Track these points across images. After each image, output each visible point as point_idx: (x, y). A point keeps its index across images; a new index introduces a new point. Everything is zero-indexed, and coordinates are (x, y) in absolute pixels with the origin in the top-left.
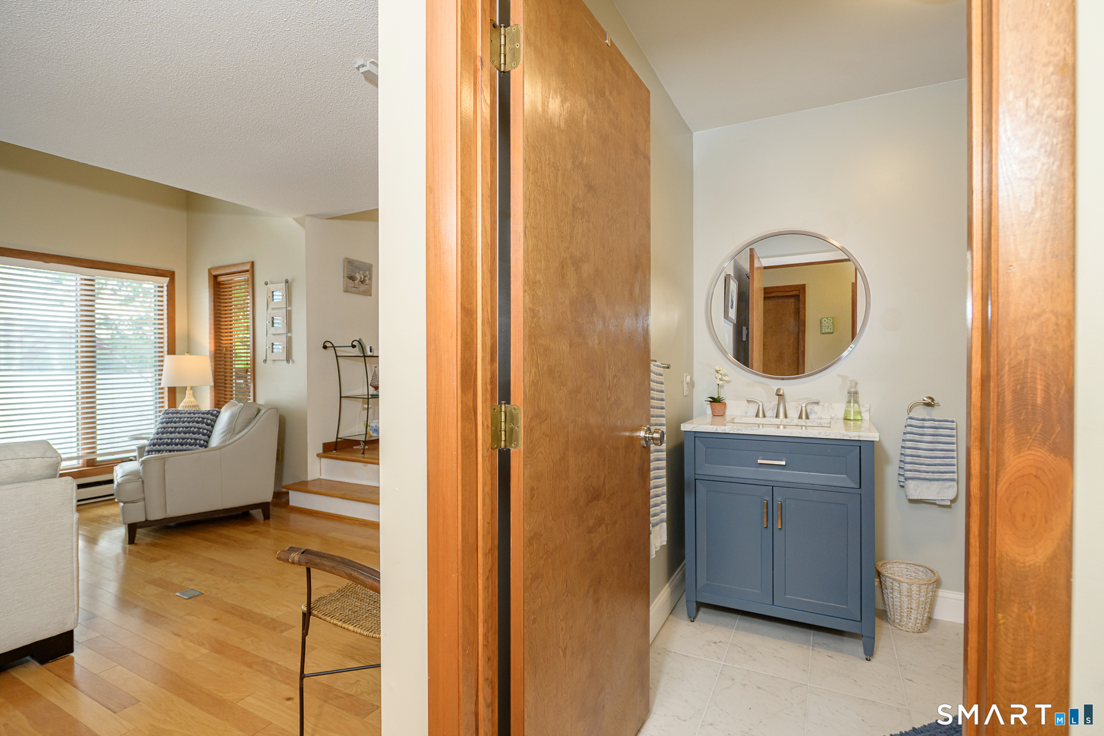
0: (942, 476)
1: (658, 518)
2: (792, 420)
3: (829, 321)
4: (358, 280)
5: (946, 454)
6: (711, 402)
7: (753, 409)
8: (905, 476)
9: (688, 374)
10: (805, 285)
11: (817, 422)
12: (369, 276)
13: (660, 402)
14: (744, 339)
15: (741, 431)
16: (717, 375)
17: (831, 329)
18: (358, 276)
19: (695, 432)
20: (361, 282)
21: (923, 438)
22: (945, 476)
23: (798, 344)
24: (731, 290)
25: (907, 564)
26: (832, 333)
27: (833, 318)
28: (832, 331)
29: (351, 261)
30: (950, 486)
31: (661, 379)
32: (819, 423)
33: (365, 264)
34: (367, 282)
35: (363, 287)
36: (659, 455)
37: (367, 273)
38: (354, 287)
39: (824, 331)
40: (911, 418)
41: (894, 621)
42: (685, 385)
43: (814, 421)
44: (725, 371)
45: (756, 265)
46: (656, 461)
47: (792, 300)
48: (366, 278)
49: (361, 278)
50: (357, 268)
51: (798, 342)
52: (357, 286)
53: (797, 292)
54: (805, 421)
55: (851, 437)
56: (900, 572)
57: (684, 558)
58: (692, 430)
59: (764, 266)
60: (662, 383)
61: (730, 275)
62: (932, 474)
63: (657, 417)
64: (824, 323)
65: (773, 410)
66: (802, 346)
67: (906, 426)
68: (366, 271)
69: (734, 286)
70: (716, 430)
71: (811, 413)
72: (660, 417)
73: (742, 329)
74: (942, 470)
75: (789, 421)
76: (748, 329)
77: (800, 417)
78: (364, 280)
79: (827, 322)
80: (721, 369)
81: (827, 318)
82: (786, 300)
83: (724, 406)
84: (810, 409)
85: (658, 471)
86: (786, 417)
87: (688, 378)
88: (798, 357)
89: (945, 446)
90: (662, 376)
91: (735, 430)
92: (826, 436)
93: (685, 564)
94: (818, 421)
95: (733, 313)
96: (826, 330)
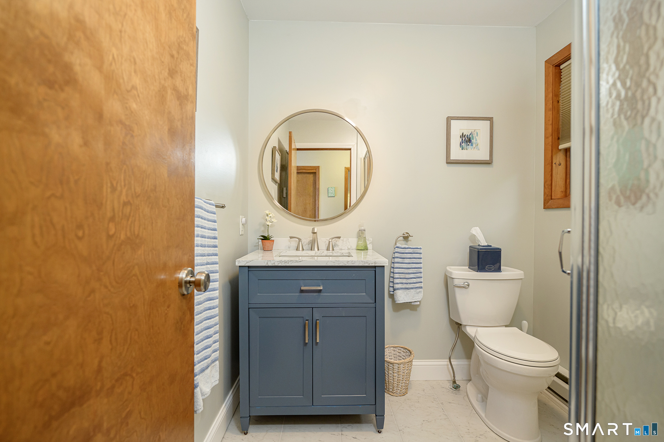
0: (415, 285)
1: (209, 361)
2: (323, 252)
3: (332, 189)
5: (417, 270)
6: (262, 239)
7: (294, 243)
8: (394, 287)
9: (244, 217)
10: (319, 166)
11: (340, 253)
13: (213, 240)
14: (285, 196)
15: (288, 263)
16: (267, 217)
17: (333, 194)
19: (249, 267)
21: (404, 260)
22: (417, 285)
23: (315, 203)
24: (276, 158)
25: (394, 347)
26: (334, 197)
27: (334, 188)
28: (334, 196)
30: (420, 292)
31: (214, 217)
32: (342, 253)
36: (211, 294)
39: (329, 196)
40: (398, 247)
41: (388, 391)
42: (241, 226)
43: (338, 252)
44: (273, 214)
45: (293, 147)
46: (207, 301)
47: (312, 175)
51: (315, 201)
53: (315, 170)
54: (332, 252)
55: (369, 264)
56: (390, 353)
57: (239, 374)
58: (245, 265)
59: (297, 148)
60: (215, 222)
61: (276, 147)
62: (409, 285)
63: (209, 256)
64: (330, 191)
65: (308, 245)
66: (317, 204)
67: (394, 253)
69: (278, 157)
70: (267, 263)
71: (335, 246)
72: (212, 256)
73: (283, 189)
74: (415, 282)
75: (321, 253)
76: (287, 190)
77: (328, 249)
79: (332, 190)
80: (270, 213)
81: (332, 188)
82: (308, 175)
83: (273, 243)
84: (334, 243)
85: (209, 311)
86: (318, 250)
87: (244, 220)
88: (315, 211)
89: (416, 265)
90: (215, 214)
91: (283, 263)
92: (352, 264)
93: (239, 380)
94: (341, 251)
95: (277, 176)
96: (331, 195)
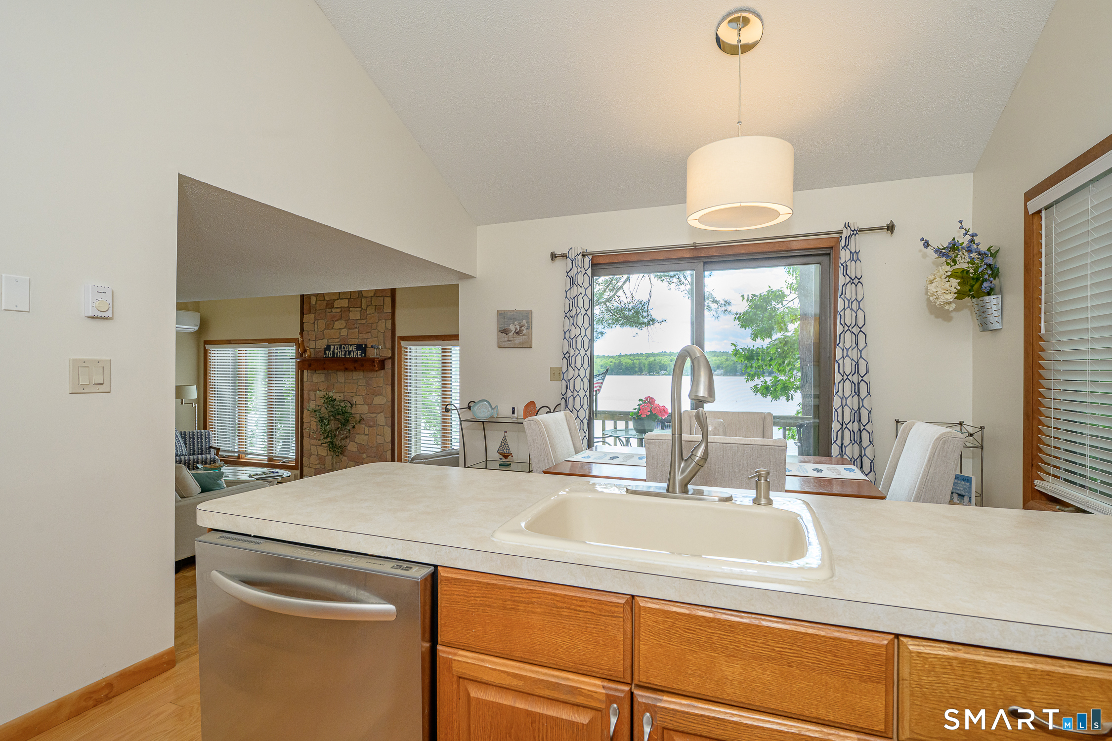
4: (513, 332)
12: (526, 325)
18: (512, 328)
20: (517, 333)
29: (503, 312)
33: (520, 312)
34: (524, 332)
35: (519, 339)
37: (524, 322)
38: (508, 341)
48: (523, 328)
49: (516, 329)
50: (510, 319)
52: (512, 339)
68: (523, 319)
78: (520, 330)
